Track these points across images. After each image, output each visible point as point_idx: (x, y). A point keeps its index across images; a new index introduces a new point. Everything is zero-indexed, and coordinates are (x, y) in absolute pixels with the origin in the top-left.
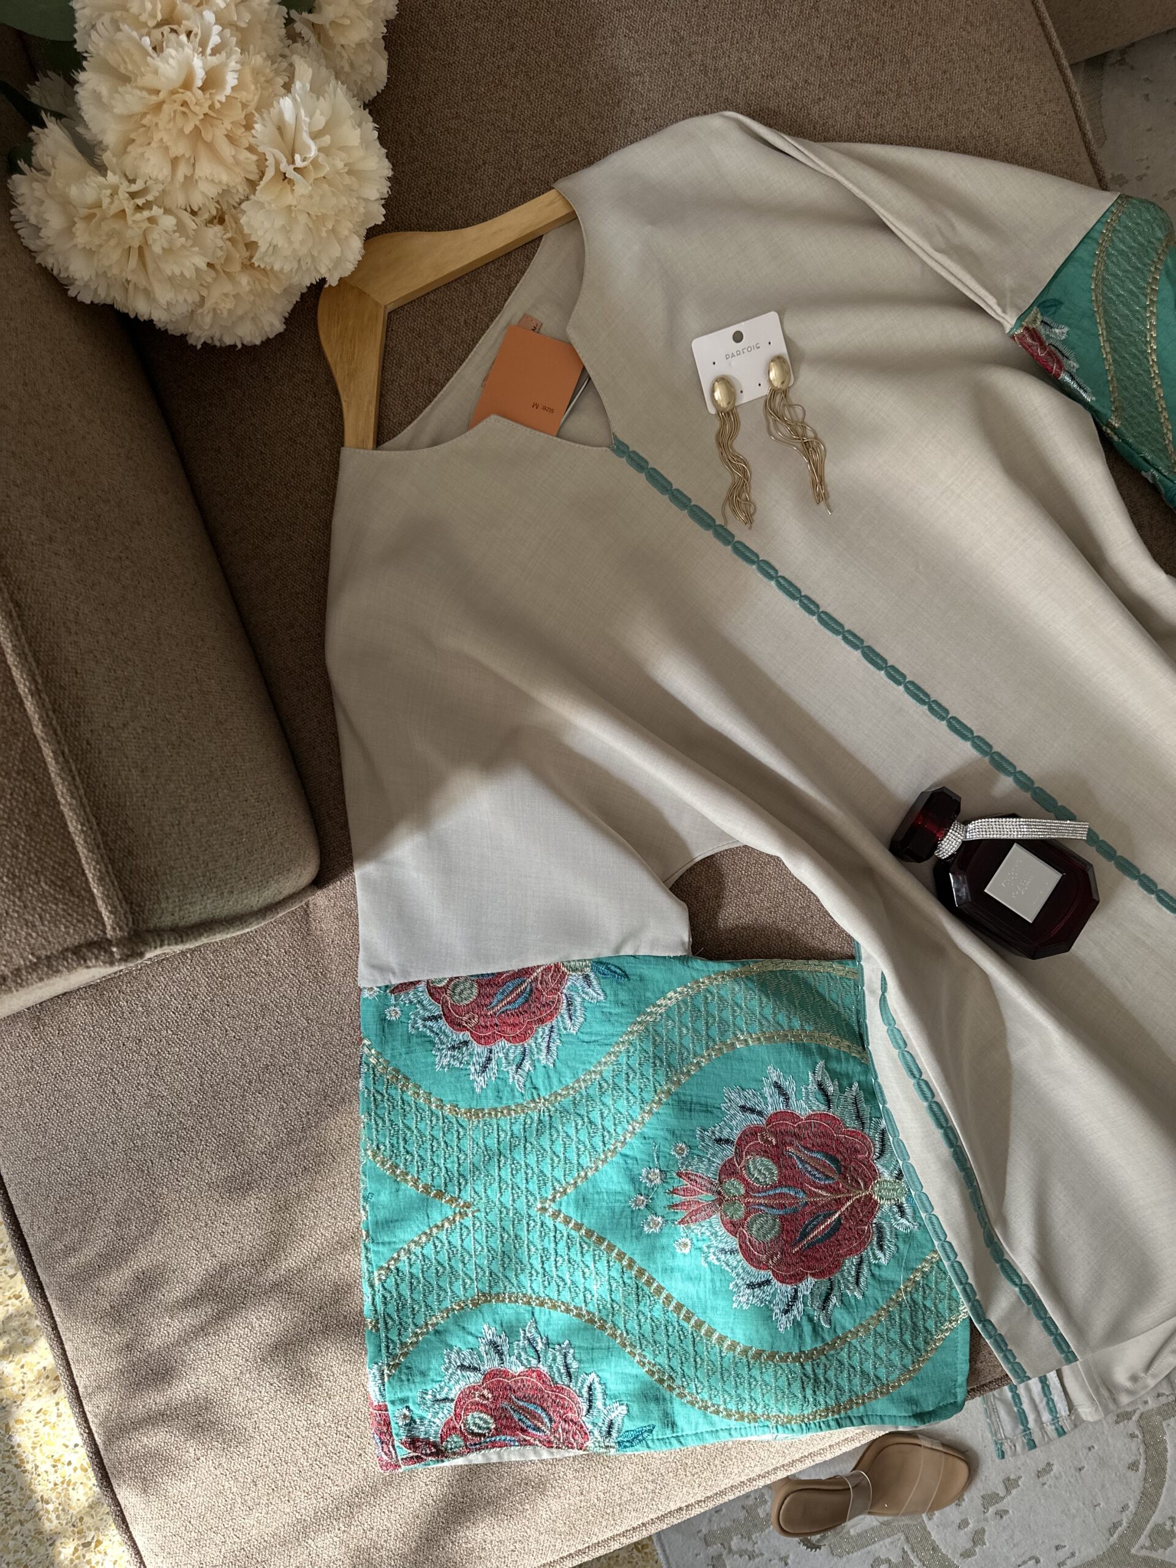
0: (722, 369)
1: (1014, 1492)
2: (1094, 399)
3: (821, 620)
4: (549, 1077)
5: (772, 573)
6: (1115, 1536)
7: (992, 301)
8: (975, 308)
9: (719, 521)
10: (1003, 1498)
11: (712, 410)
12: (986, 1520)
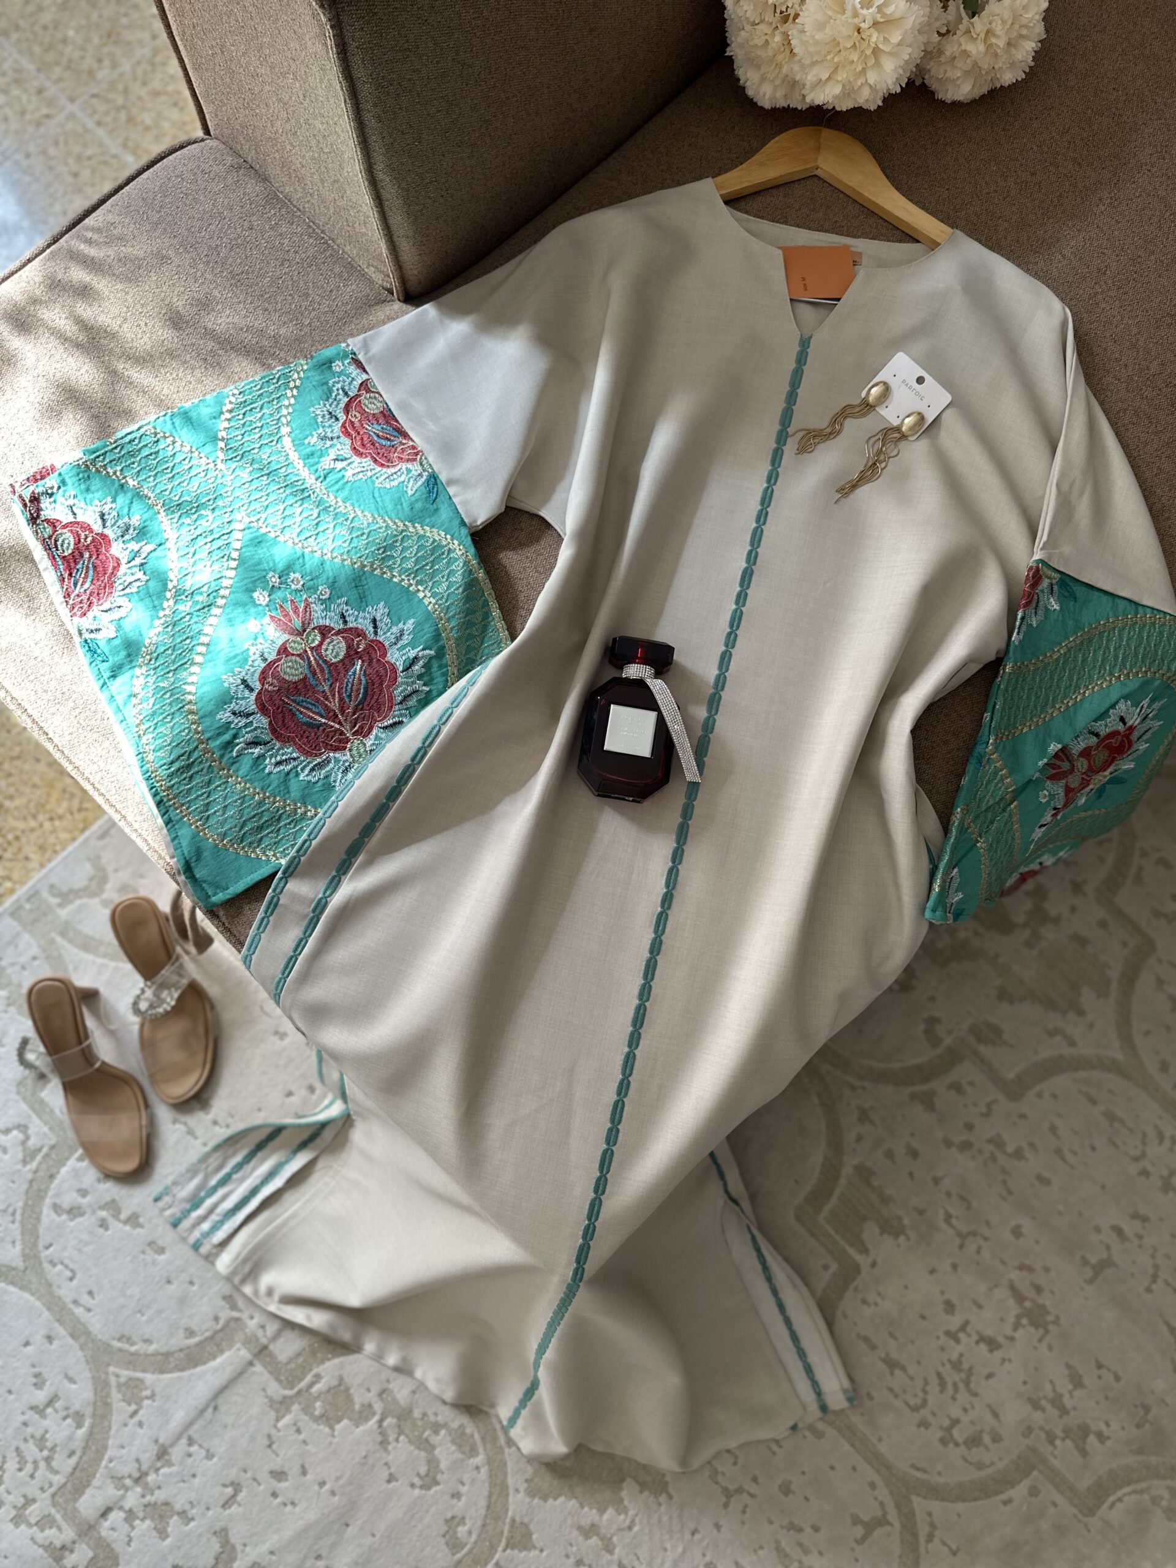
0: (894, 384)
1: (128, 1228)
2: (1017, 643)
3: (755, 531)
4: (337, 482)
5: (773, 481)
6: (119, 1345)
7: (1045, 538)
8: (1033, 534)
9: (790, 430)
10: (118, 1219)
11: (863, 395)
12: (94, 1212)
